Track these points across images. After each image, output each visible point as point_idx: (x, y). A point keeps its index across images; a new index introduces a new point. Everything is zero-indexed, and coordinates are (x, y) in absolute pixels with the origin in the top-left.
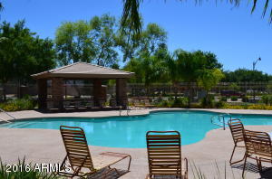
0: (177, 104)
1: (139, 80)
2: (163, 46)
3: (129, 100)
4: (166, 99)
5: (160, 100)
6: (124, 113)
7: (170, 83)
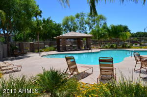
0: (112, 47)
2: (105, 23)
3: (92, 46)
4: (107, 45)
7: (109, 39)
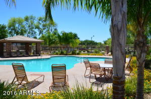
0: (62, 53)
1: (46, 44)
2: (56, 29)
5: (55, 52)
6: (39, 57)
